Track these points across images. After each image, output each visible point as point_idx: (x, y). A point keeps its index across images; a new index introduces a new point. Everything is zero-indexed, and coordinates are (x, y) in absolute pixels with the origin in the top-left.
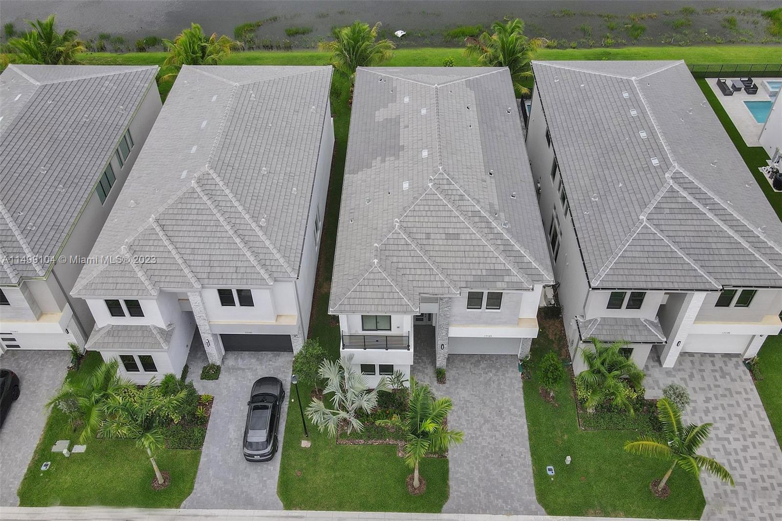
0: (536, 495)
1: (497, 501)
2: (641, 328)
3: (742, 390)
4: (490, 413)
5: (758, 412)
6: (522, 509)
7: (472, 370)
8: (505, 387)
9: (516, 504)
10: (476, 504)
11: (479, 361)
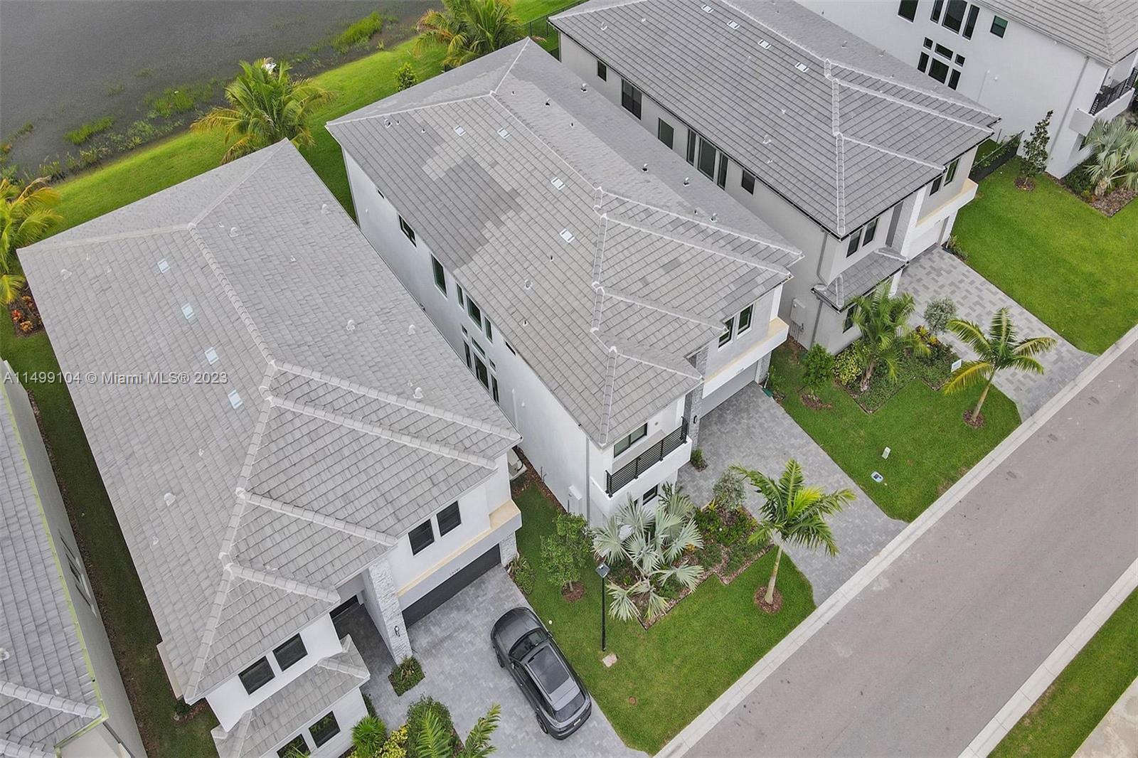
0: (885, 512)
1: (857, 548)
2: (880, 261)
3: (962, 277)
4: (777, 463)
5: (987, 289)
6: (884, 538)
7: (723, 430)
8: (770, 424)
9: (876, 537)
10: (841, 569)
11: (721, 416)
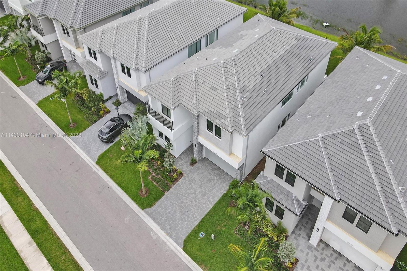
0: (186, 238)
1: (168, 225)
2: (289, 198)
4: (199, 192)
6: (174, 238)
7: (209, 170)
8: (217, 188)
9: (174, 234)
11: (216, 169)
